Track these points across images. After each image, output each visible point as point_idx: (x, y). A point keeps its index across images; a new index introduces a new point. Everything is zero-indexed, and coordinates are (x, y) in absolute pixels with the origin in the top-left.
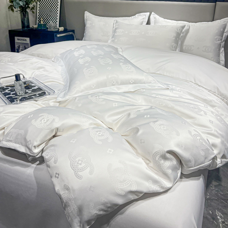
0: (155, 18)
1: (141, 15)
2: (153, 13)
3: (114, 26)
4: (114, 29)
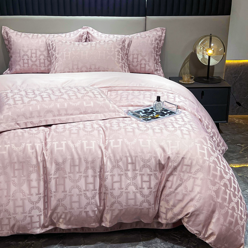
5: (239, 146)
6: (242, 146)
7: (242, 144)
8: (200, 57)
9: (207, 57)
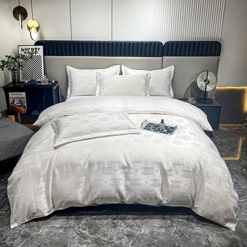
0: (125, 69)
1: (114, 67)
2: (122, 65)
3: (98, 77)
4: (99, 79)
5: (225, 147)
6: (227, 147)
7: (227, 145)
8: (199, 85)
9: (205, 85)
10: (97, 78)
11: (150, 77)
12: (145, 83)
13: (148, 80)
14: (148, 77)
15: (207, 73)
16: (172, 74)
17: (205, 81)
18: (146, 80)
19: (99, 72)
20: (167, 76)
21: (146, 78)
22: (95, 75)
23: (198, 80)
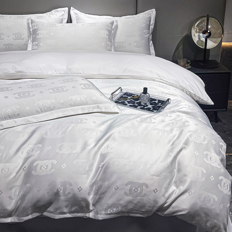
1: (58, 11)
2: (72, 8)
3: (30, 26)
4: (31, 30)
8: (195, 39)
9: (204, 40)
10: (29, 28)
11: (117, 27)
12: (108, 37)
13: (113, 32)
14: (113, 27)
15: (208, 20)
16: (153, 22)
17: (204, 33)
18: (110, 32)
19: (33, 18)
20: (144, 25)
21: (110, 29)
22: (26, 24)
23: (193, 31)
